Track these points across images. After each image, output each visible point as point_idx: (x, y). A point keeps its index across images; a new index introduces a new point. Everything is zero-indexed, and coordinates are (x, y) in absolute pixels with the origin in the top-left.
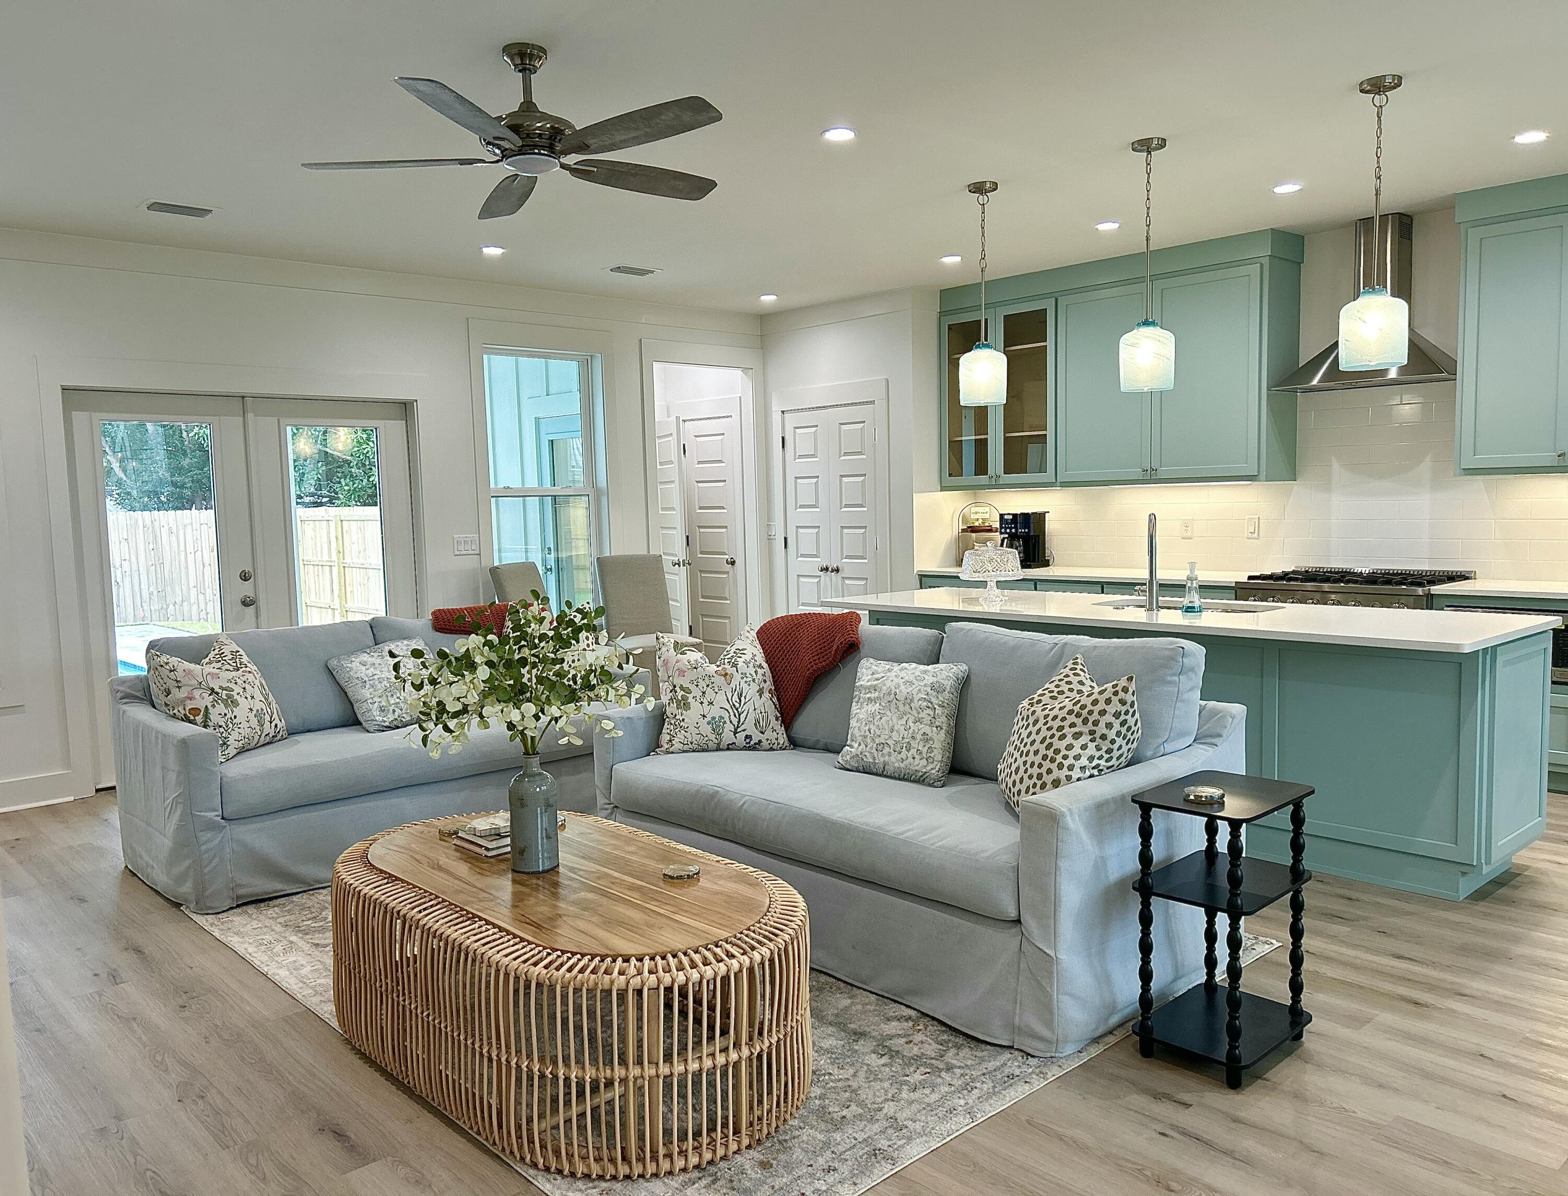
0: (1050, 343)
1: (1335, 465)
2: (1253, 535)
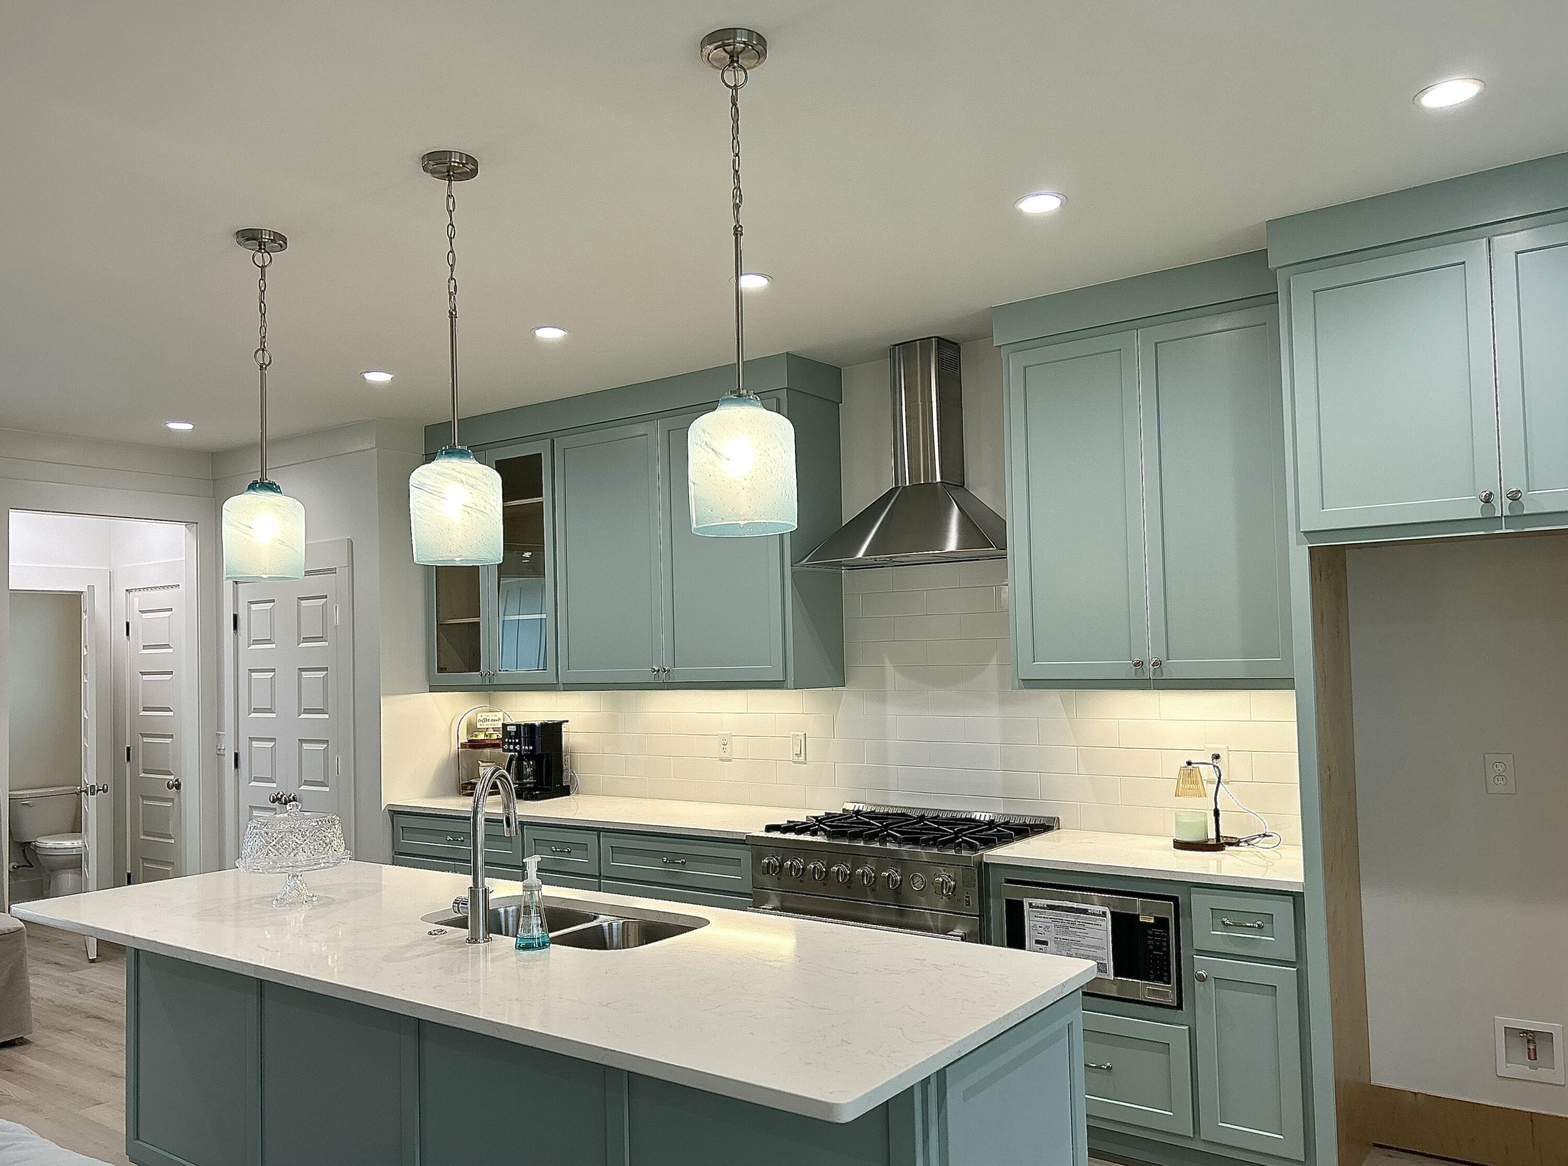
0: (546, 499)
1: (889, 666)
2: (799, 758)
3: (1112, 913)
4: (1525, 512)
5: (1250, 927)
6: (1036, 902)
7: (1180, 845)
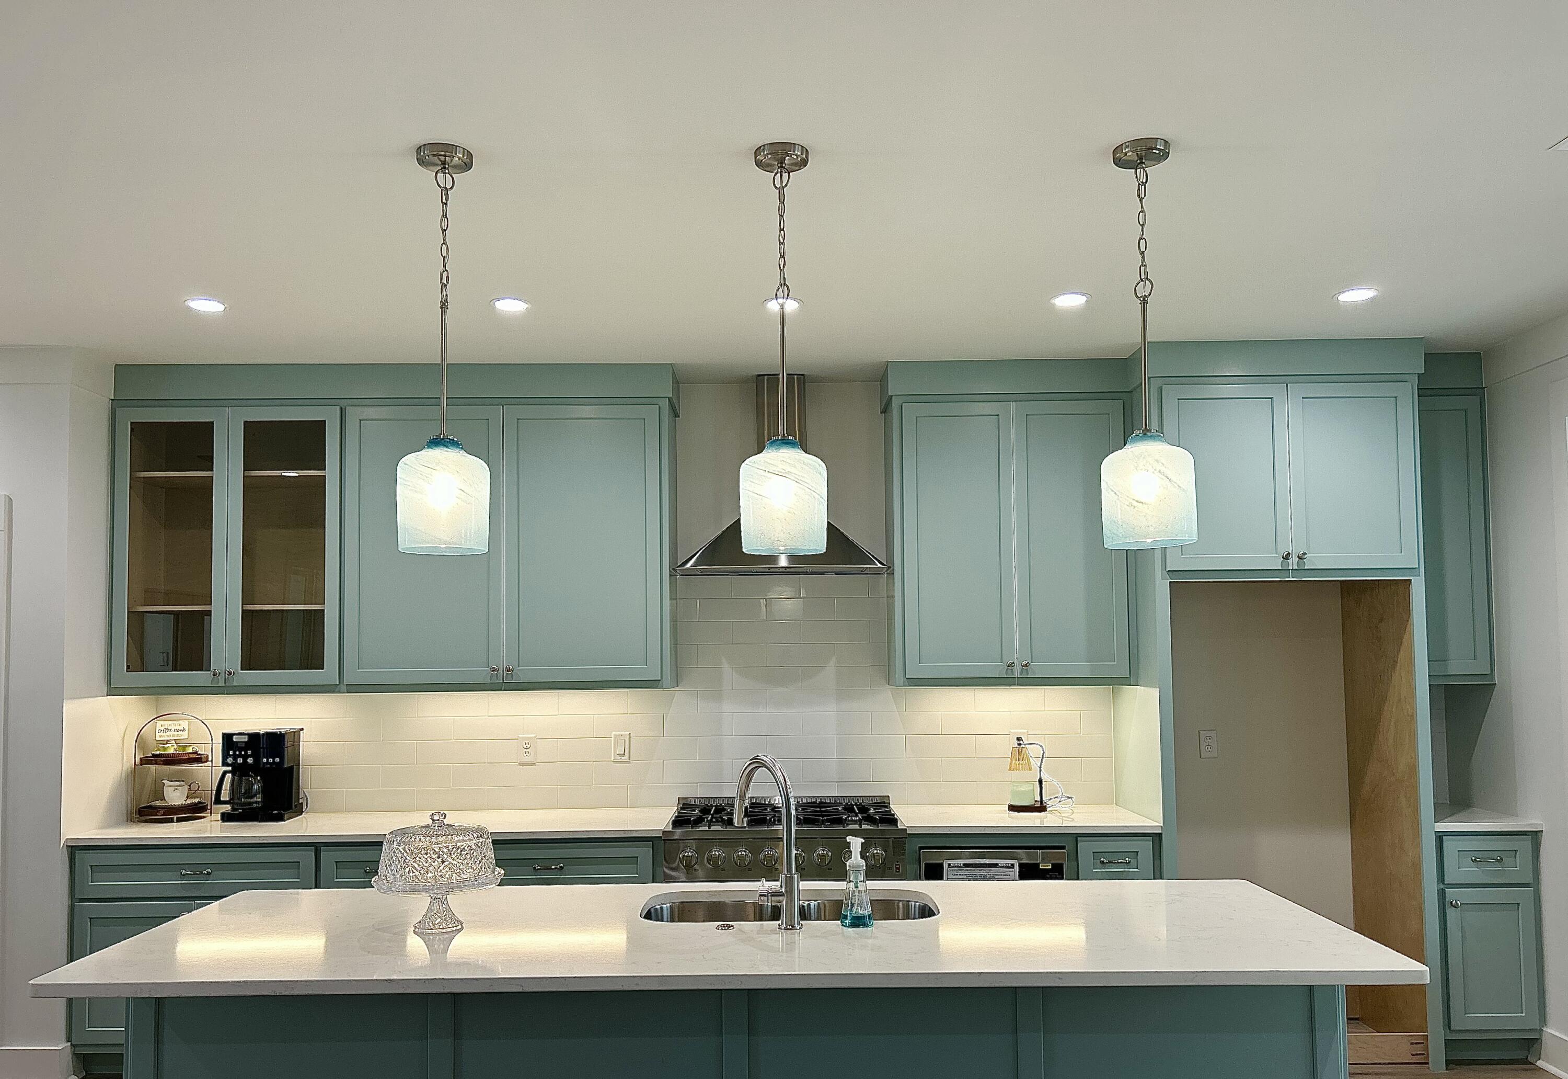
0: (331, 473)
1: (726, 667)
2: (622, 758)
3: (1021, 865)
4: (1306, 568)
5: (1121, 862)
6: (953, 862)
7: (1012, 808)
